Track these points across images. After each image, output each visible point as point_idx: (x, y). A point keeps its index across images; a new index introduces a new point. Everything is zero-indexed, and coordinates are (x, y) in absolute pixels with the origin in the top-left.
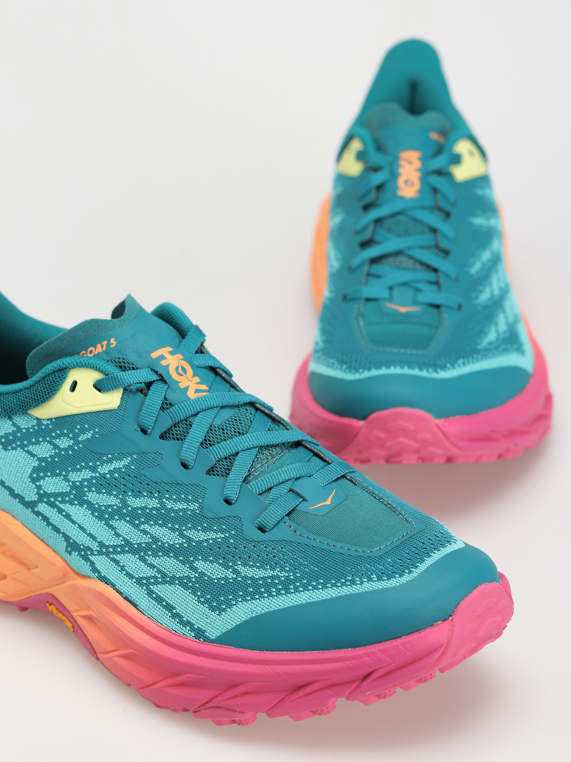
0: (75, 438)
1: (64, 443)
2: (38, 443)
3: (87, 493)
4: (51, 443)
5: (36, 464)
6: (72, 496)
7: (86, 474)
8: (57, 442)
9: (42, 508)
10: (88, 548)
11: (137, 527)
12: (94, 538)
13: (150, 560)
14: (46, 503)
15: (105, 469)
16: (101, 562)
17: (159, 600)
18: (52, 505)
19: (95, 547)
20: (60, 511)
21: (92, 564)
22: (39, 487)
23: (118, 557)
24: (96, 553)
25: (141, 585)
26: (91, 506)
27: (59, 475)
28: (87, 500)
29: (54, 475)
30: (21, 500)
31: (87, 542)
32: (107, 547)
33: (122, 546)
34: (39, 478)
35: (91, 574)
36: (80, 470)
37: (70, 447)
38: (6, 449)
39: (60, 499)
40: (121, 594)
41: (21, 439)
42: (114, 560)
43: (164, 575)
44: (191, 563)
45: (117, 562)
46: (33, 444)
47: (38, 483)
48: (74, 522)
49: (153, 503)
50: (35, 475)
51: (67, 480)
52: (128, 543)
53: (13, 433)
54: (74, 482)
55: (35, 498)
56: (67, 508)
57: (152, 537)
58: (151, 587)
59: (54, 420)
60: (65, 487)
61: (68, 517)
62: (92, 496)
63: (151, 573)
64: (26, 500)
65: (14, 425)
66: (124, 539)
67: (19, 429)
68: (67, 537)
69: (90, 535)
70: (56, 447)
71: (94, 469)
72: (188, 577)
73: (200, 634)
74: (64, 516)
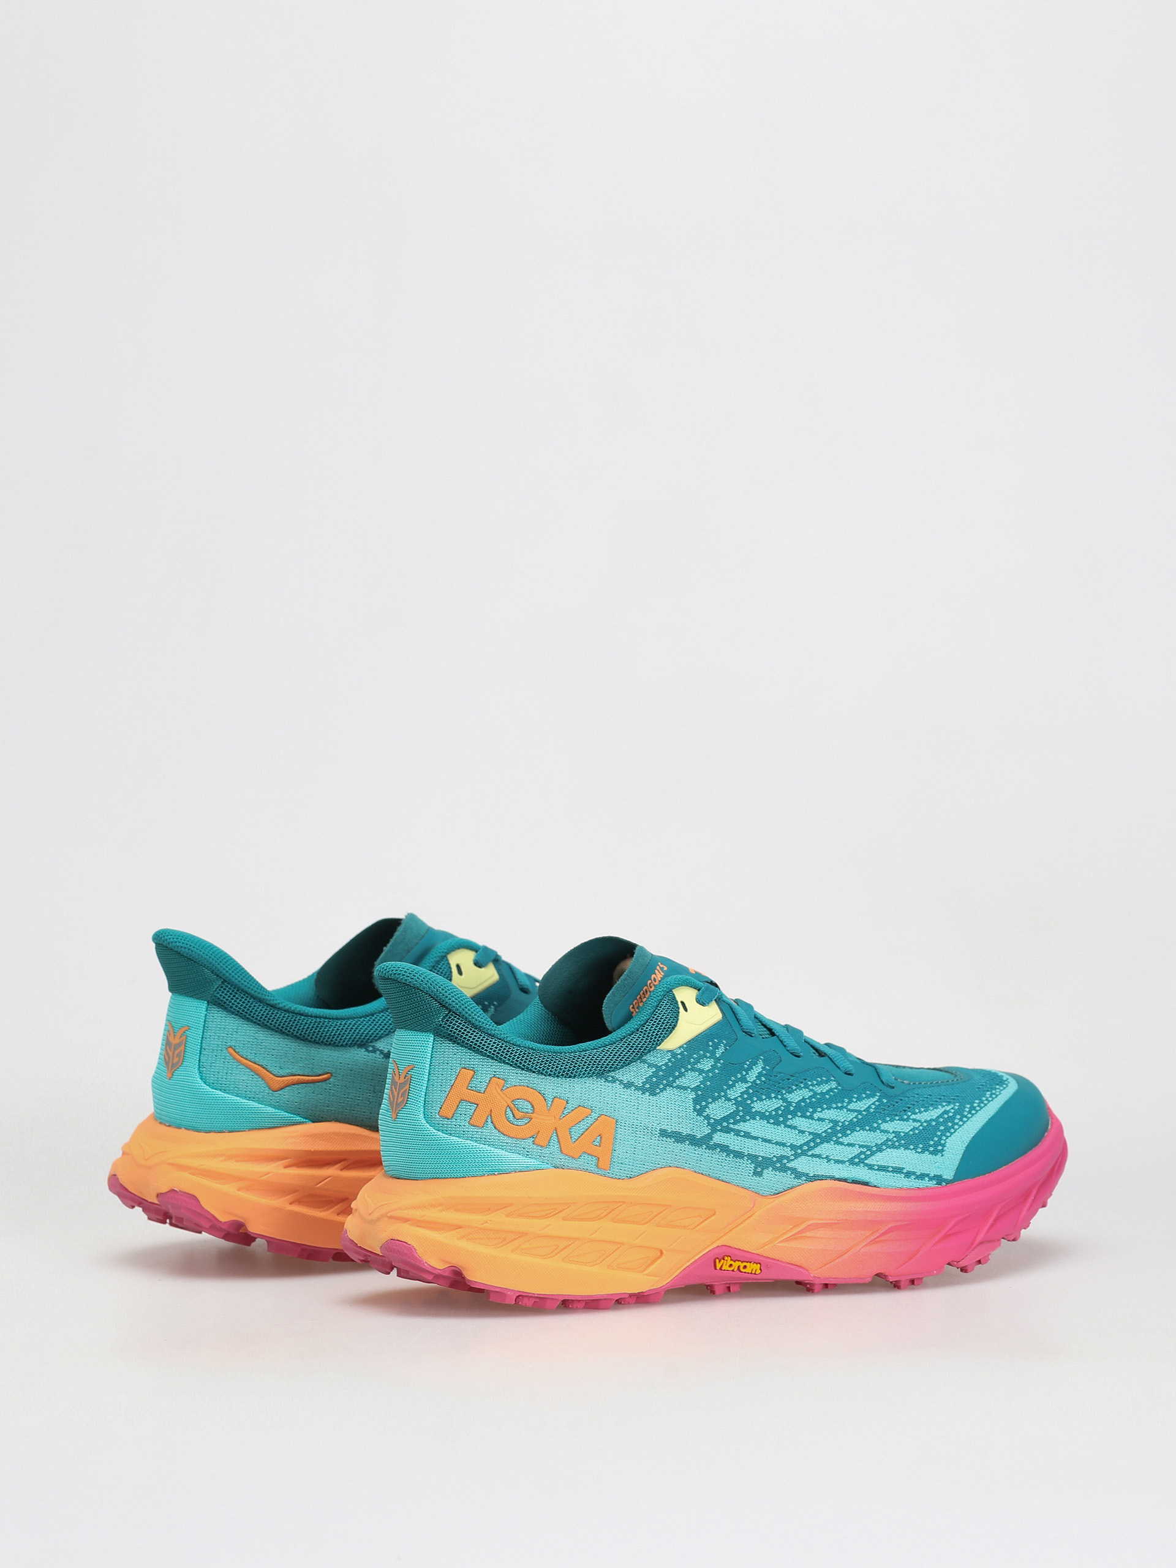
0: (713, 1055)
1: (706, 1065)
2: (681, 1075)
3: (752, 1105)
4: (693, 1070)
5: (693, 1095)
6: (741, 1114)
7: (741, 1087)
8: (699, 1066)
9: (719, 1138)
10: (783, 1157)
11: (811, 1117)
12: (784, 1145)
13: (845, 1140)
14: (721, 1131)
15: (752, 1076)
16: (803, 1164)
17: (882, 1168)
18: (727, 1130)
19: (788, 1152)
20: (737, 1133)
21: (794, 1171)
22: (708, 1118)
23: (817, 1151)
24: (793, 1157)
25: (857, 1164)
26: (763, 1116)
27: (719, 1097)
28: (756, 1111)
29: (715, 1099)
30: (694, 1141)
31: (779, 1151)
32: (801, 1147)
33: (813, 1140)
34: (703, 1109)
35: (796, 1182)
36: (733, 1085)
37: (714, 1067)
38: (653, 1094)
39: (732, 1121)
40: (845, 1180)
41: (665, 1077)
42: (813, 1156)
43: (869, 1148)
44: (878, 1128)
45: (819, 1156)
46: (677, 1078)
47: (705, 1114)
48: (756, 1138)
49: (806, 1094)
50: (698, 1107)
51: (729, 1100)
52: (816, 1135)
53: (655, 1074)
54: (735, 1099)
55: (707, 1131)
56: (742, 1127)
57: (831, 1121)
58: (866, 1162)
59: (685, 1046)
60: (730, 1108)
61: (747, 1135)
62: (757, 1106)
63: (856, 1151)
64: (699, 1137)
65: (650, 1065)
66: (810, 1133)
67: (658, 1068)
68: (753, 1158)
69: (777, 1143)
70: (701, 1071)
71: (744, 1080)
72: (888, 1140)
73: (939, 1179)
74: (743, 1136)
